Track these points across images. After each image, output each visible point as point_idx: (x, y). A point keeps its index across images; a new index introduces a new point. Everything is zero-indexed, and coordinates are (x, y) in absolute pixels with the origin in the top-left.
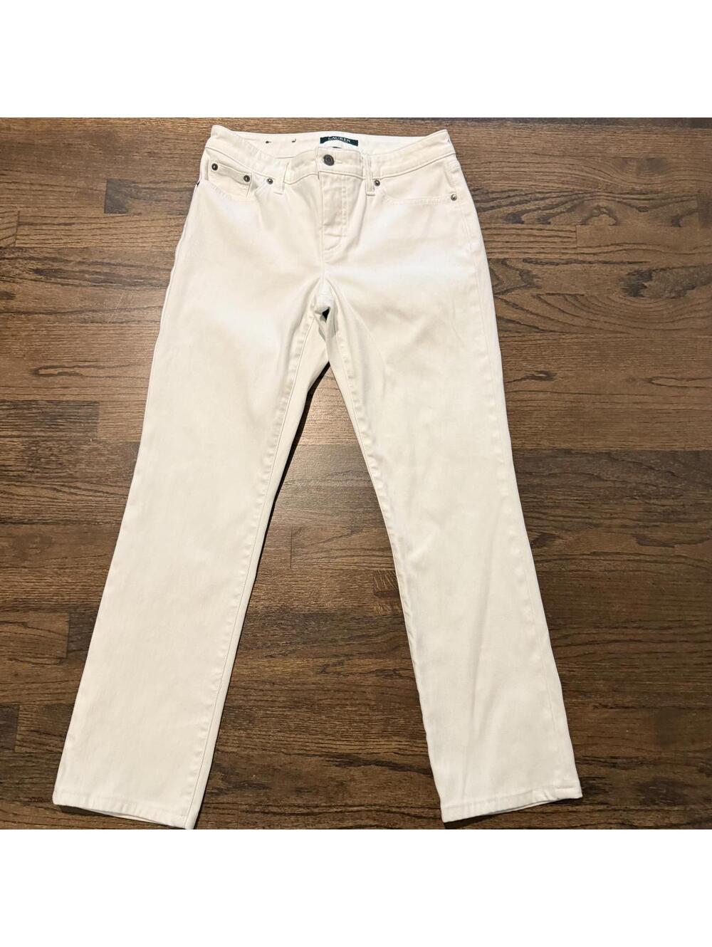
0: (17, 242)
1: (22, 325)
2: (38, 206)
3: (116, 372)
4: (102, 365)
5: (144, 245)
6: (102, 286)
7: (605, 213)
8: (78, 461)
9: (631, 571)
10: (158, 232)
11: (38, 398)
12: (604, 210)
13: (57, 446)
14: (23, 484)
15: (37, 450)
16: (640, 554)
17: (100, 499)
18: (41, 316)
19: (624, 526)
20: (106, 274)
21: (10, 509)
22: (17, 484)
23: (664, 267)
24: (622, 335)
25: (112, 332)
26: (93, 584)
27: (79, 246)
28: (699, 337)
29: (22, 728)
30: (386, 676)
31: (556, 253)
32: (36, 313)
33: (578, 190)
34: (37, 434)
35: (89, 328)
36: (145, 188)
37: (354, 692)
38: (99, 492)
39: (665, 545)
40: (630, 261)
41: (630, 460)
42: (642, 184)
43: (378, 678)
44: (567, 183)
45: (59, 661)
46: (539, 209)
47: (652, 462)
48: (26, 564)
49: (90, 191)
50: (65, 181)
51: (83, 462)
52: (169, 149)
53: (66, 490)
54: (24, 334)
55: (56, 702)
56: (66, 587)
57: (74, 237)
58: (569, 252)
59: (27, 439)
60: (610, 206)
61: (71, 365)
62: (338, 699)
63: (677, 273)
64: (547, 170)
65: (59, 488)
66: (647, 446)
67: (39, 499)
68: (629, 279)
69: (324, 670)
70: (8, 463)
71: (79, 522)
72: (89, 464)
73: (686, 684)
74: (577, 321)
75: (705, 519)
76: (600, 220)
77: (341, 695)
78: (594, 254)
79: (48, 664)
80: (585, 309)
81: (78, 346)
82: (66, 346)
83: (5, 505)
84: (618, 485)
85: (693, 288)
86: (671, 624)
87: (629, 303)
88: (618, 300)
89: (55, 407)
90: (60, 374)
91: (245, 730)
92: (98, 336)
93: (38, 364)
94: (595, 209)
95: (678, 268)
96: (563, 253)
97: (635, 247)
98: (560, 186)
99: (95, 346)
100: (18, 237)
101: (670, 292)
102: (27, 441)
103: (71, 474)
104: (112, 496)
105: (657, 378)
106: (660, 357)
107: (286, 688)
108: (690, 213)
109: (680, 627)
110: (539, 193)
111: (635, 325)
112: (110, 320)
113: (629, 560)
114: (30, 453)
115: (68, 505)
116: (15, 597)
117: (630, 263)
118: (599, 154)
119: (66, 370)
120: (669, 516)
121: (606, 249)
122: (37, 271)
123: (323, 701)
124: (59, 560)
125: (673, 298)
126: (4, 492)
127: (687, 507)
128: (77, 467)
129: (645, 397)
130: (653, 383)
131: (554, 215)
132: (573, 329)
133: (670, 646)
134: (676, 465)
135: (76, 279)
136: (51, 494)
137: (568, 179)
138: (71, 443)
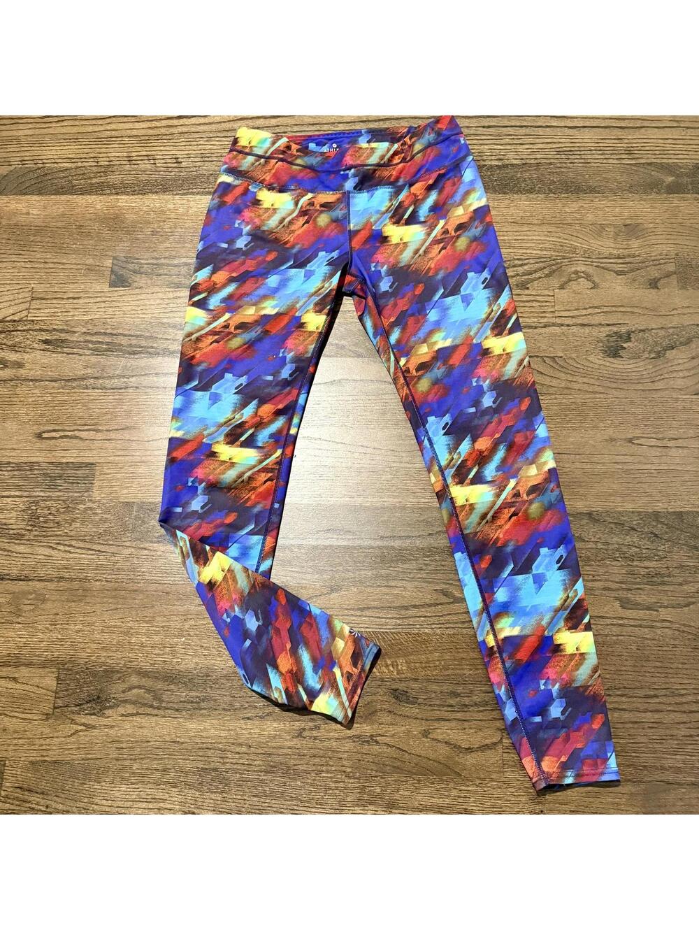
0: (30, 315)
1: (30, 392)
2: (50, 282)
3: (112, 435)
4: (100, 428)
5: (144, 316)
6: (103, 355)
7: (583, 277)
8: (73, 520)
9: (614, 636)
10: (158, 304)
11: (40, 460)
12: (582, 274)
13: (55, 505)
14: (22, 542)
15: (36, 509)
16: (623, 618)
17: (93, 557)
18: (47, 383)
19: (606, 589)
20: (108, 343)
21: (9, 566)
22: (16, 542)
23: (642, 328)
24: (602, 396)
25: (111, 397)
26: (81, 640)
27: (85, 318)
28: (680, 397)
29: (8, 785)
30: (364, 742)
31: (536, 317)
32: (43, 381)
33: (557, 256)
34: (37, 494)
35: (90, 394)
36: (146, 264)
37: (330, 758)
38: (93, 550)
39: (649, 609)
40: (608, 323)
41: (611, 521)
42: (619, 249)
43: (354, 744)
44: (545, 249)
45: (44, 717)
46: (518, 275)
47: (635, 523)
48: (20, 620)
49: (98, 268)
50: (75, 258)
51: (78, 521)
52: (171, 228)
53: (61, 547)
54: (31, 400)
55: (40, 758)
56: (56, 643)
57: (80, 310)
58: (547, 315)
59: (28, 499)
60: (588, 270)
61: (72, 429)
62: (314, 765)
63: (656, 334)
64: (526, 238)
65: (55, 546)
66: (629, 506)
67: (36, 557)
68: (608, 341)
69: (300, 734)
70: (8, 522)
71: (71, 580)
72: (83, 523)
73: (674, 757)
74: (554, 382)
75: (691, 582)
76: (579, 284)
77: (317, 760)
78: (573, 317)
79: (36, 720)
80: (564, 370)
81: (79, 411)
82: (69, 411)
83: (4, 562)
84: (600, 546)
85: (673, 349)
86: (656, 692)
87: (608, 364)
88: (597, 362)
89: (55, 468)
90: (61, 437)
91: (221, 793)
92: (97, 401)
93: (43, 428)
94: (574, 273)
95: (659, 329)
96: (542, 317)
97: (614, 309)
98: (539, 252)
99: (95, 410)
100: (31, 311)
101: (650, 353)
102: (28, 501)
103: (66, 533)
104: (104, 554)
105: (638, 438)
106: (640, 417)
107: (263, 752)
108: (668, 275)
109: (666, 695)
110: (518, 259)
111: (614, 385)
112: (109, 386)
113: (612, 624)
114: (30, 512)
115: (62, 562)
116: (8, 652)
117: (608, 325)
118: (576, 222)
119: (67, 433)
120: (654, 579)
121: (584, 312)
122: (46, 342)
123: (299, 766)
124: (51, 616)
125: (653, 358)
126: (5, 550)
127: (671, 569)
128: (73, 526)
129: (626, 457)
130: (633, 443)
131: (532, 281)
132: (552, 390)
133: (657, 716)
134: (659, 526)
135: (81, 348)
136: (47, 551)
137: (546, 245)
138: (67, 502)
